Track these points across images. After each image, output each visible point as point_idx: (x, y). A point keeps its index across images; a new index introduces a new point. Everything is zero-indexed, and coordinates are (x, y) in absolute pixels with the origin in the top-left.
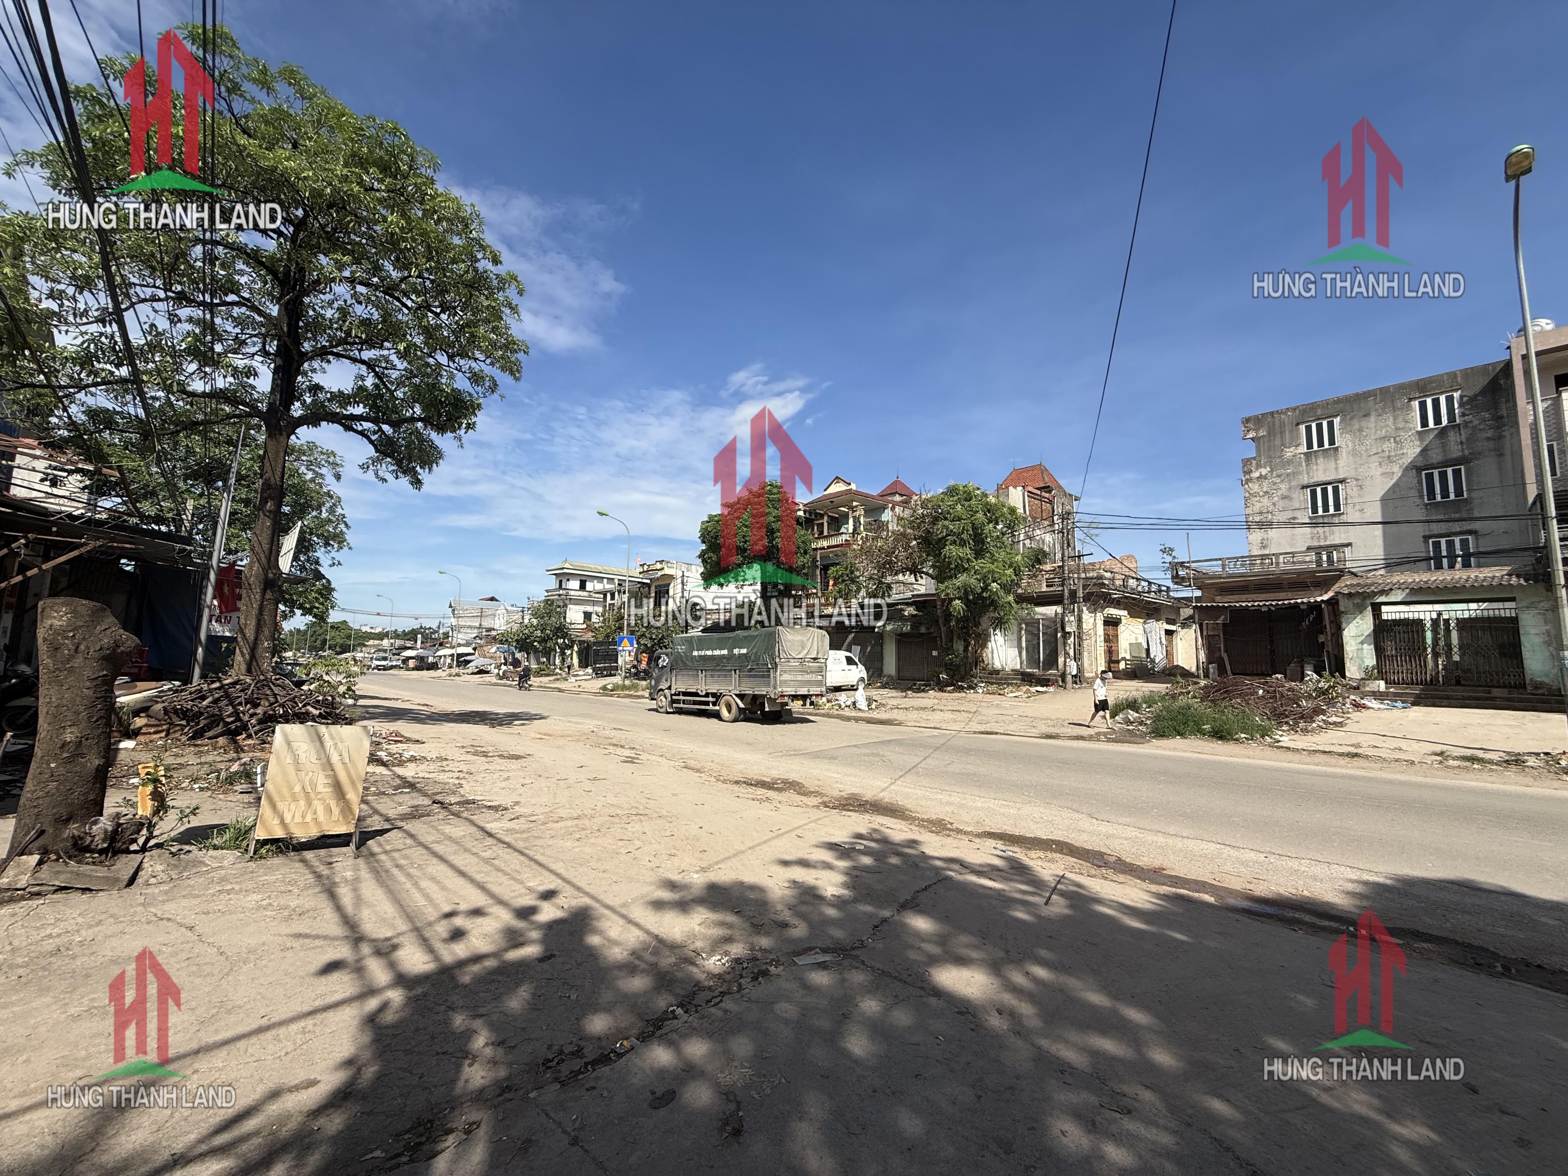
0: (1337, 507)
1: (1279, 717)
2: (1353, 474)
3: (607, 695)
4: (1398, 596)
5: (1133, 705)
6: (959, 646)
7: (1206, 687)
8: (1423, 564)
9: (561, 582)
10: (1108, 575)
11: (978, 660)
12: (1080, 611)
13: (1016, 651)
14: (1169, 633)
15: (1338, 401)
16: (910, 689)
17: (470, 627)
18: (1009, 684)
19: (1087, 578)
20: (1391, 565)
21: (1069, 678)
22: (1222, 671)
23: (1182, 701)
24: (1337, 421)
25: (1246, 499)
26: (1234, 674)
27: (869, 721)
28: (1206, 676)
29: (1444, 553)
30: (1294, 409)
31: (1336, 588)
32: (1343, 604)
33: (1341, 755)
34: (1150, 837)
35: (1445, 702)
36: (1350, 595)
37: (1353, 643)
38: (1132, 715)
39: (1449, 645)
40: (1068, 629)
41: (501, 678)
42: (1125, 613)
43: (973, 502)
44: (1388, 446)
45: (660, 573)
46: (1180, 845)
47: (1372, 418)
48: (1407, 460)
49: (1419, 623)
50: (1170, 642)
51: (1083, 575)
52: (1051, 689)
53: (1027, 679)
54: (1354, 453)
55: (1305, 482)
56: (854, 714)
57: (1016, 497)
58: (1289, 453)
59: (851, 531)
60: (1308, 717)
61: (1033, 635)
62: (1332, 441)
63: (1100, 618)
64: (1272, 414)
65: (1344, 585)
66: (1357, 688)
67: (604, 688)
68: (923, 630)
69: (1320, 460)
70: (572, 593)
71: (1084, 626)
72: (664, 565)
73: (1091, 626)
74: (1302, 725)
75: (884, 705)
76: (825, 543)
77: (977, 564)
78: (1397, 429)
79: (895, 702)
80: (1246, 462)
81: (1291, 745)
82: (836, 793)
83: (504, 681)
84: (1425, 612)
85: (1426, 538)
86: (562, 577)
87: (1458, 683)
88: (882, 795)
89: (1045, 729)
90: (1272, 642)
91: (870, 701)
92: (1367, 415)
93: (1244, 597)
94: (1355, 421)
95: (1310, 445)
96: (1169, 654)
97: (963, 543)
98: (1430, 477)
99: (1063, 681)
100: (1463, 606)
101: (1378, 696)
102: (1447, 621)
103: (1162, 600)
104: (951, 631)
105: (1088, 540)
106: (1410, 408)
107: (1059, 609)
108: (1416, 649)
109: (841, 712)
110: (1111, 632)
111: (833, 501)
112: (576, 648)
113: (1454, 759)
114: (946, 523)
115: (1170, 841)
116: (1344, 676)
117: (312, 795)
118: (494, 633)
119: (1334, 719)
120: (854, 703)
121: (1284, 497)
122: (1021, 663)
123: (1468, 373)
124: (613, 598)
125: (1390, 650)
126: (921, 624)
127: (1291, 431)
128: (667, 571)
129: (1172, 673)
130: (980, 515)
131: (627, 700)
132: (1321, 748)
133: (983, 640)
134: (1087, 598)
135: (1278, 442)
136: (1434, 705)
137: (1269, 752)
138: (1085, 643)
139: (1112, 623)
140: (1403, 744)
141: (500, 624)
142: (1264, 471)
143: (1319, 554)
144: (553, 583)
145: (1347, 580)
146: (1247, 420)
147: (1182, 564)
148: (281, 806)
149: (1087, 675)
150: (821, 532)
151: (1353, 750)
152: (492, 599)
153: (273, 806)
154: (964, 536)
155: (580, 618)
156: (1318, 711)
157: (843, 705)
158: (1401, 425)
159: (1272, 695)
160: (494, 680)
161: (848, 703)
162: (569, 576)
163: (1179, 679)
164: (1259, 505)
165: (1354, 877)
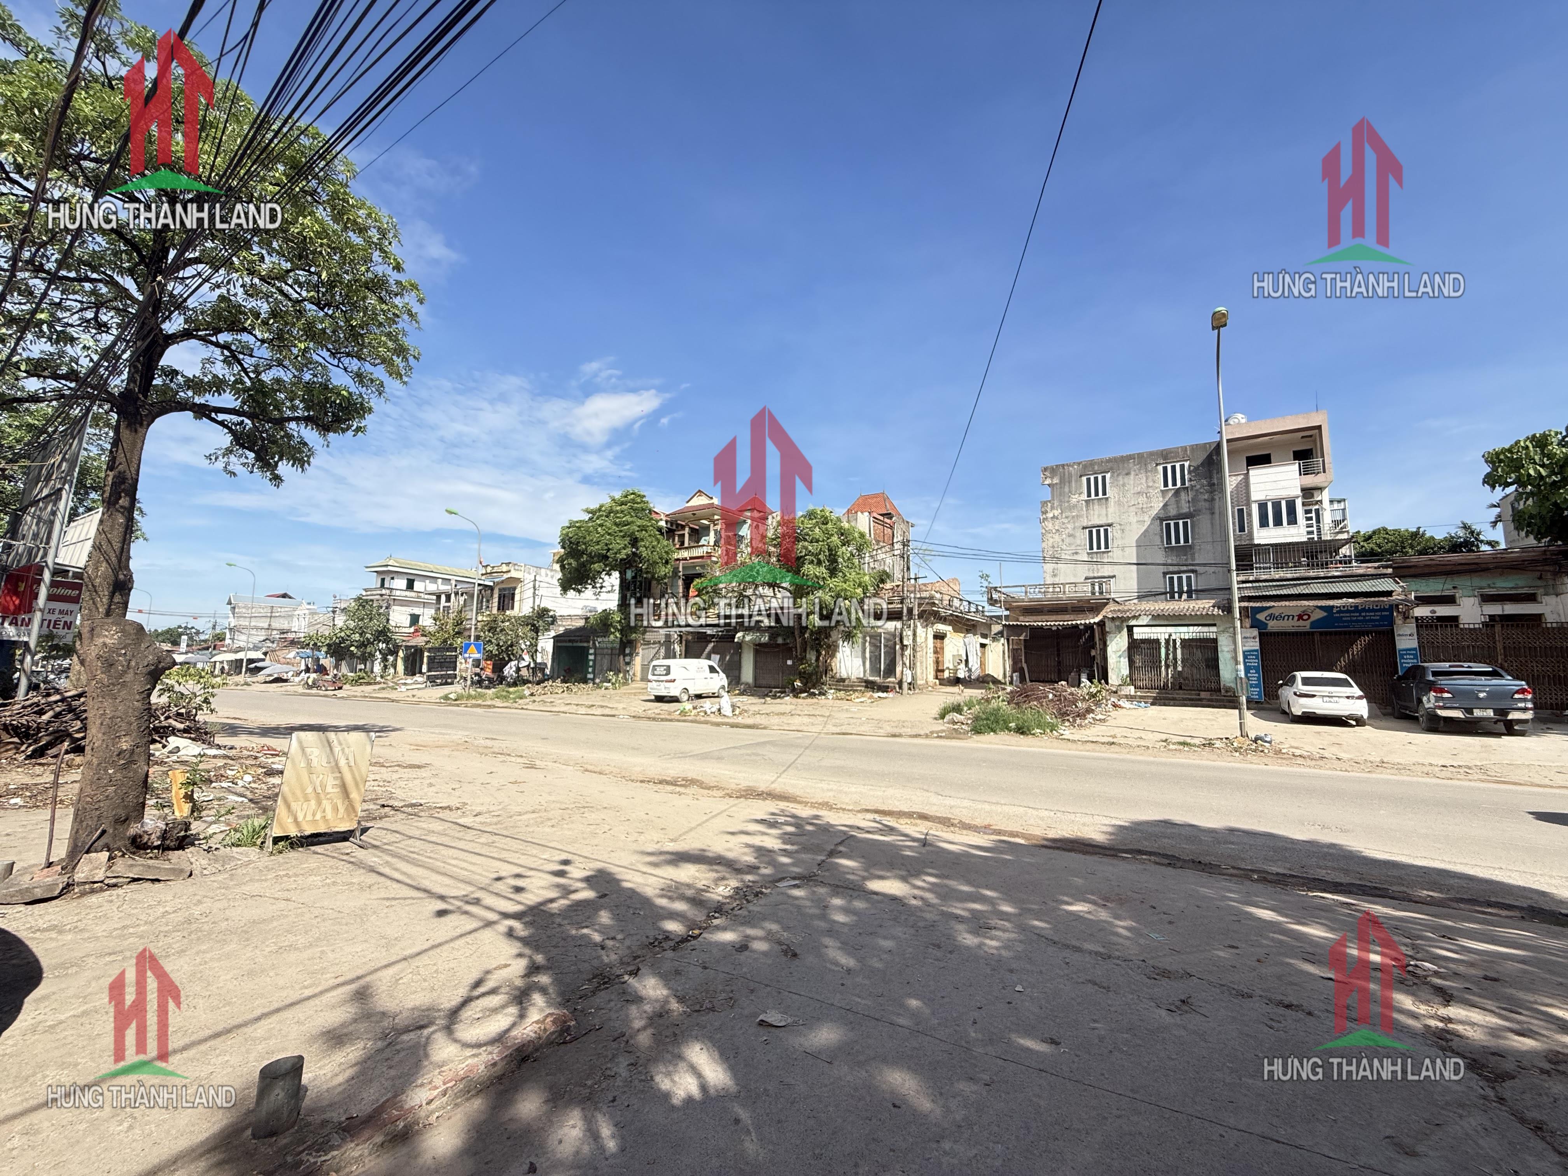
0: (1107, 547)
1: (1063, 715)
2: (1118, 520)
3: (450, 705)
4: (1144, 620)
5: (957, 709)
6: (812, 656)
7: (1012, 692)
8: (1163, 597)
9: (383, 580)
10: (938, 596)
11: (827, 669)
12: (915, 626)
13: (859, 661)
14: (983, 646)
15: (1109, 461)
16: (767, 695)
17: (257, 628)
18: (854, 691)
19: (921, 598)
20: (1142, 597)
21: (905, 686)
22: (1022, 679)
23: (994, 704)
24: (1108, 476)
25: (1043, 535)
26: (1031, 681)
27: (733, 726)
28: (1011, 683)
29: (1176, 589)
30: (1079, 464)
31: (1103, 613)
32: (1109, 626)
33: (1103, 743)
34: (980, 806)
35: (1172, 702)
36: (1113, 618)
37: (1114, 656)
38: (956, 717)
39: (1175, 659)
40: (905, 643)
41: (310, 687)
42: (950, 628)
43: (830, 526)
44: (1142, 499)
45: (506, 576)
46: (1000, 810)
47: (1132, 477)
48: (1154, 512)
49: (1157, 641)
50: (983, 653)
51: (918, 596)
52: (891, 695)
53: (870, 686)
54: (1119, 503)
55: (1085, 525)
56: (719, 719)
57: (863, 523)
58: (1074, 499)
59: (712, 543)
60: (1082, 715)
61: (876, 647)
62: (1104, 493)
63: (931, 632)
64: (1063, 466)
65: (1108, 612)
66: (1116, 692)
67: (446, 698)
68: (780, 641)
69: (1096, 507)
70: (398, 593)
71: (918, 639)
72: (511, 567)
73: (923, 640)
74: (1078, 721)
75: (746, 711)
76: (685, 554)
77: (832, 583)
78: (1148, 487)
79: (756, 708)
80: (1044, 503)
81: (1071, 737)
82: (734, 787)
83: (314, 691)
84: (1161, 633)
85: (1165, 574)
86: (385, 575)
87: (1180, 688)
88: (773, 786)
89: (890, 730)
90: (1058, 655)
91: (734, 707)
92: (1128, 474)
93: (1039, 618)
94: (1120, 478)
95: (1089, 495)
96: (982, 664)
97: (819, 563)
98: (1168, 526)
99: (900, 688)
100: (1184, 629)
101: (1130, 698)
102: (1174, 641)
103: (978, 618)
104: (805, 643)
105: (923, 565)
106: (1156, 471)
107: (899, 624)
108: (1154, 664)
109: (708, 719)
110: (938, 645)
111: (695, 514)
112: (401, 654)
113: (1174, 744)
114: (806, 544)
115: (993, 807)
116: (1107, 683)
117: (322, 796)
118: (291, 636)
119: (1099, 717)
120: (719, 710)
121: (1070, 535)
122: (865, 672)
123: (1195, 448)
124: (448, 599)
125: (1138, 663)
126: (778, 635)
127: (1076, 481)
128: (513, 574)
129: (985, 681)
130: (835, 538)
131: (478, 710)
132: (1090, 739)
133: (832, 650)
134: (920, 616)
135: (1067, 490)
136: (1165, 705)
137: (1056, 743)
138: (918, 654)
139: (939, 637)
140: (1143, 734)
141: (300, 627)
142: (1057, 512)
143: (1093, 585)
144: (375, 582)
145: (1112, 607)
146: (1045, 469)
147: (995, 588)
148: (294, 805)
149: (919, 682)
150: (682, 543)
151: (1111, 740)
152: (284, 596)
153: (288, 807)
154: (821, 557)
155: (407, 621)
156: (1089, 711)
157: (709, 712)
158: (1151, 484)
159: (1059, 698)
160: (300, 690)
161: (713, 710)
162: (394, 575)
163: (991, 685)
164: (1051, 540)
165: (1107, 822)
